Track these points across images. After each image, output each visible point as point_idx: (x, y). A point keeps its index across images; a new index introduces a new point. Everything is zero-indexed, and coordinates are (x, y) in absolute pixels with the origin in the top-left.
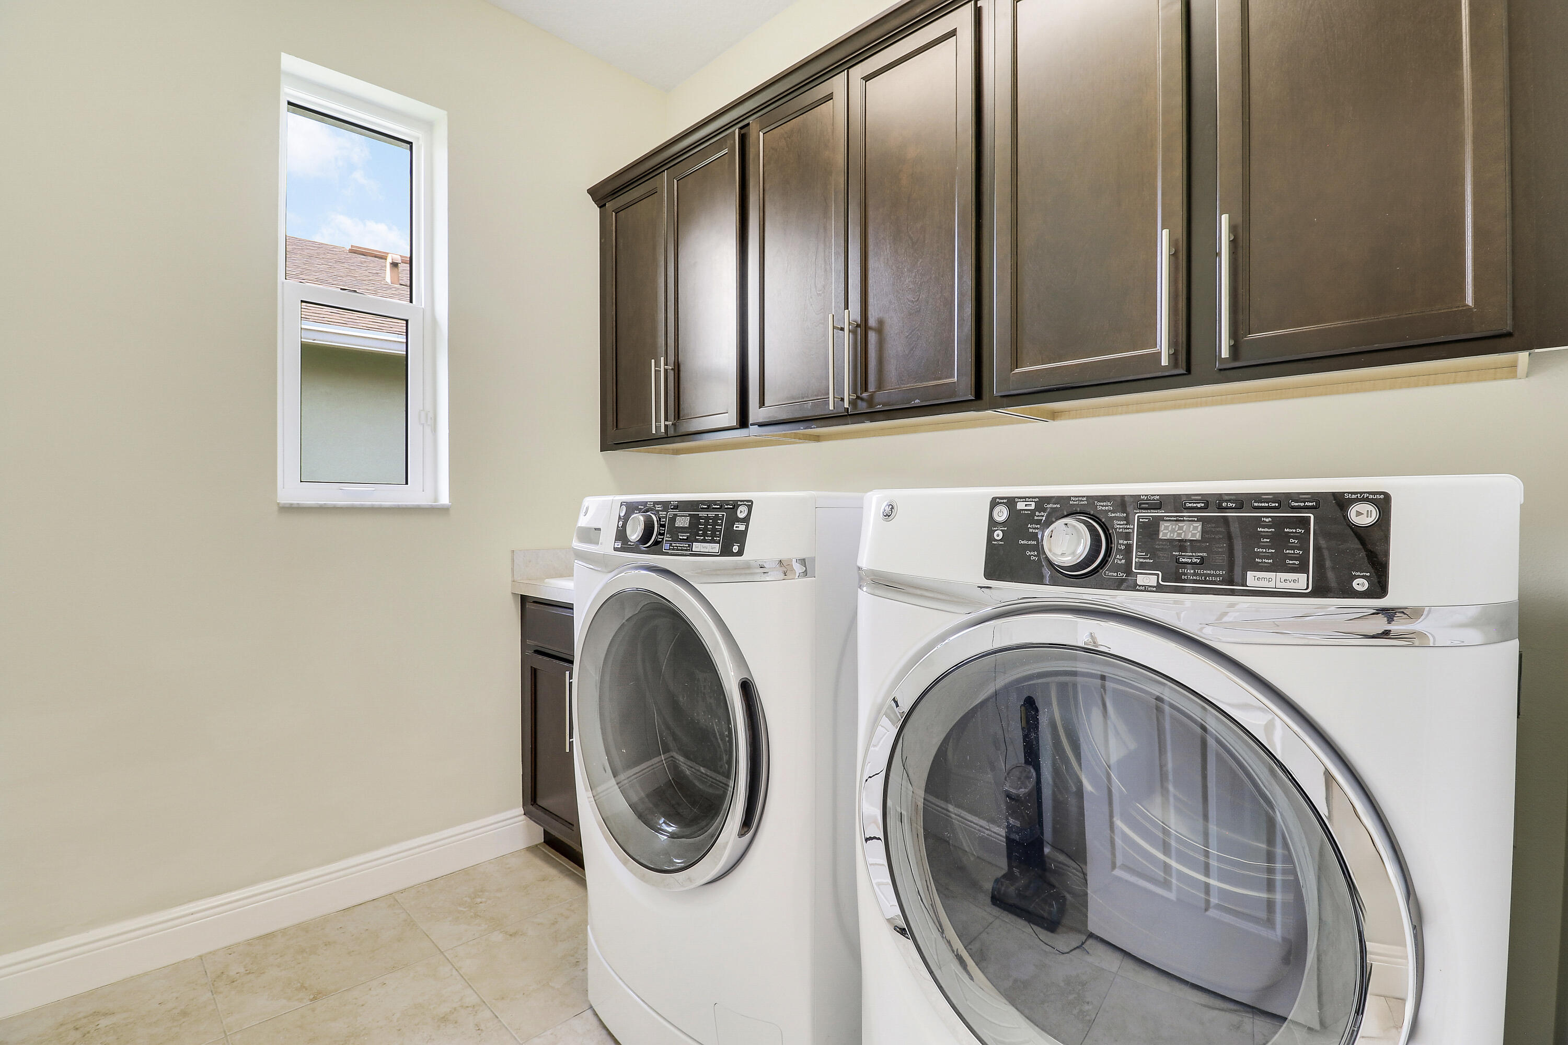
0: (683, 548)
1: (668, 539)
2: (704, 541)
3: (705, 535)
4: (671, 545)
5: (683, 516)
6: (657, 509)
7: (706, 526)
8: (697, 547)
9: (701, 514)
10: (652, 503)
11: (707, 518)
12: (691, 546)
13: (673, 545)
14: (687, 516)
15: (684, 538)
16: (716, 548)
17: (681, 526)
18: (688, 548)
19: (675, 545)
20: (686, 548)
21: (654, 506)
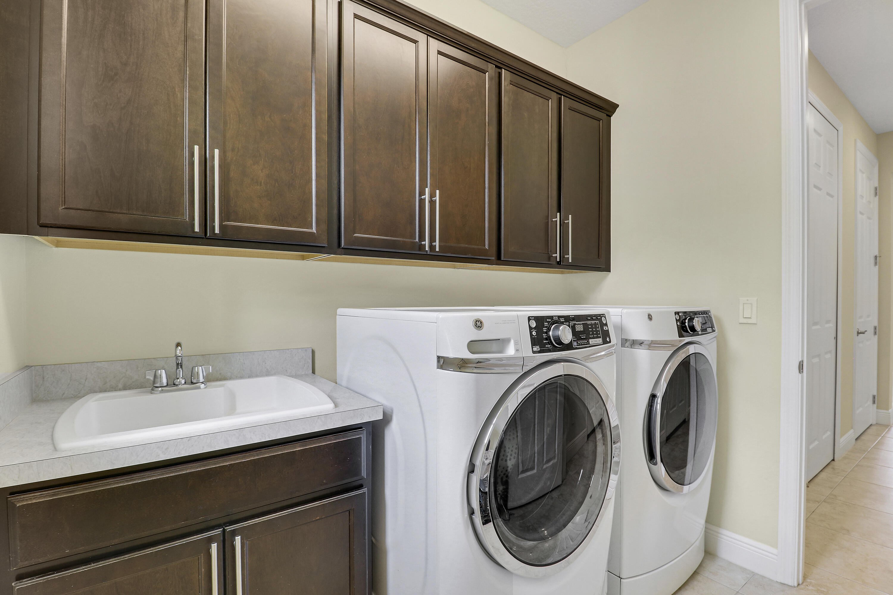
0: (585, 343)
1: (574, 339)
2: (594, 338)
3: (593, 334)
4: (577, 343)
5: (579, 324)
6: (561, 321)
7: (592, 330)
8: (592, 342)
9: (589, 322)
10: (557, 317)
11: (591, 325)
12: (588, 342)
13: (579, 342)
14: (581, 324)
15: (584, 337)
16: (600, 341)
17: (579, 330)
18: (588, 343)
19: (580, 342)
20: (586, 343)
21: (559, 319)
